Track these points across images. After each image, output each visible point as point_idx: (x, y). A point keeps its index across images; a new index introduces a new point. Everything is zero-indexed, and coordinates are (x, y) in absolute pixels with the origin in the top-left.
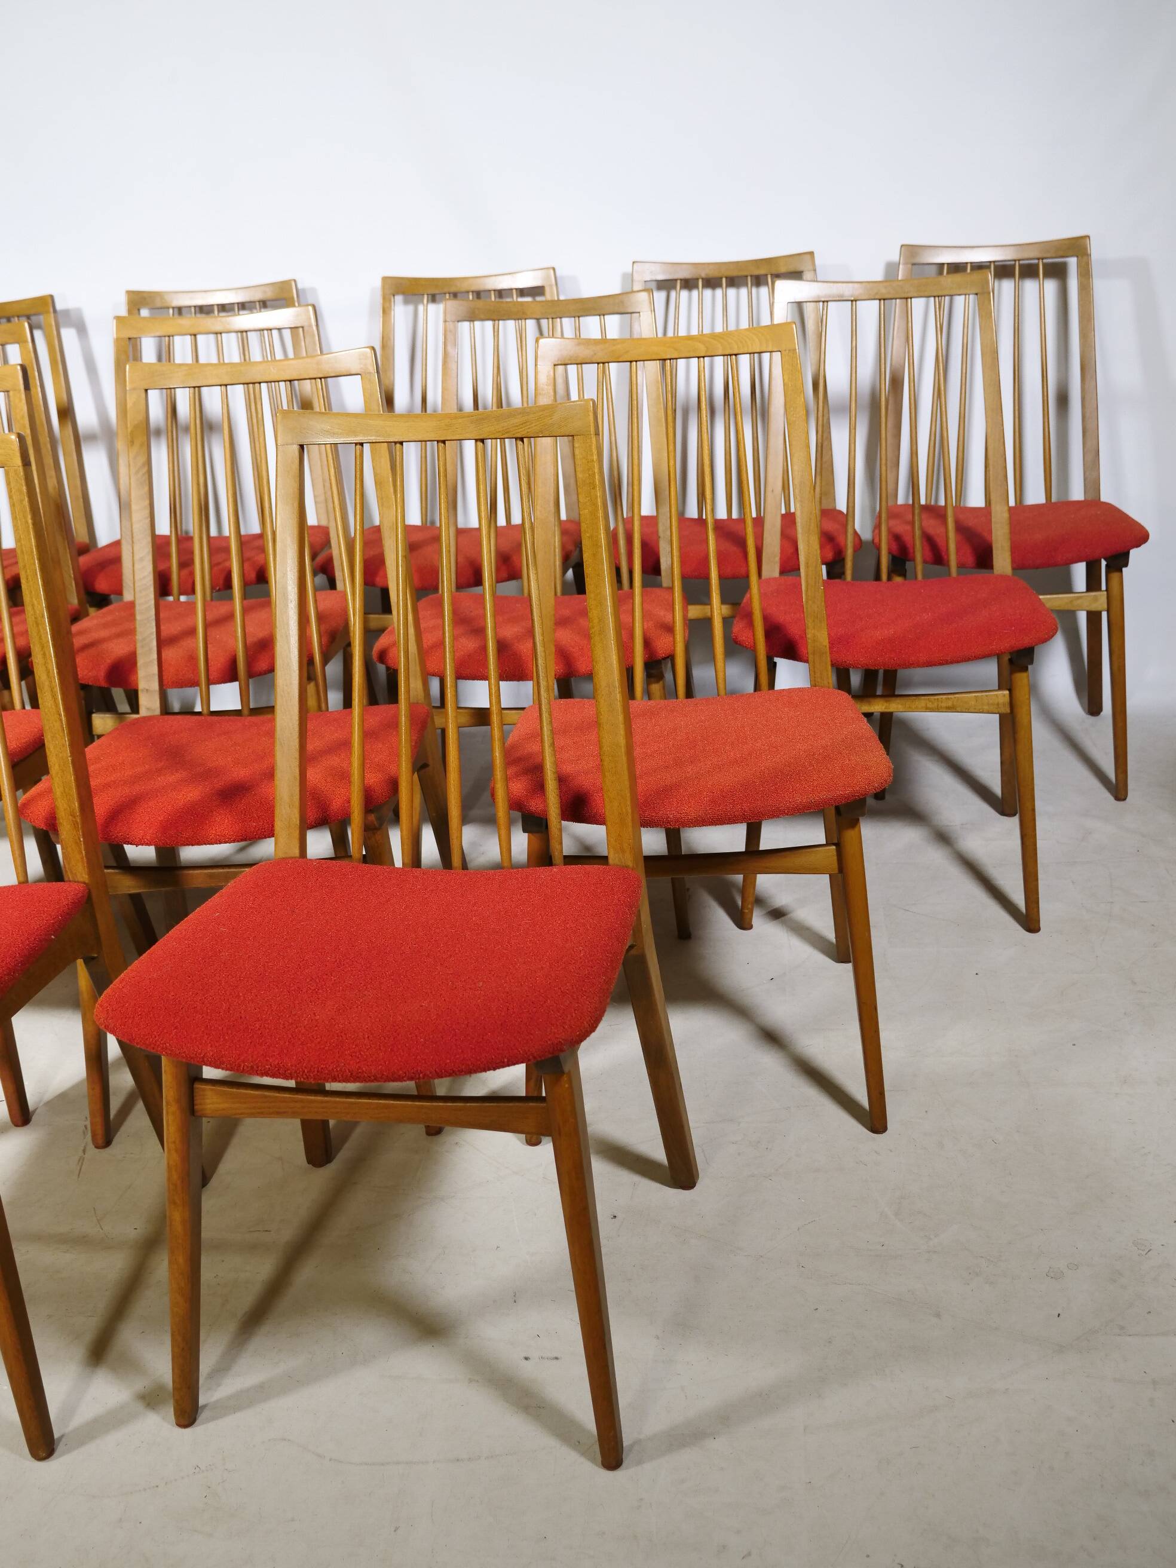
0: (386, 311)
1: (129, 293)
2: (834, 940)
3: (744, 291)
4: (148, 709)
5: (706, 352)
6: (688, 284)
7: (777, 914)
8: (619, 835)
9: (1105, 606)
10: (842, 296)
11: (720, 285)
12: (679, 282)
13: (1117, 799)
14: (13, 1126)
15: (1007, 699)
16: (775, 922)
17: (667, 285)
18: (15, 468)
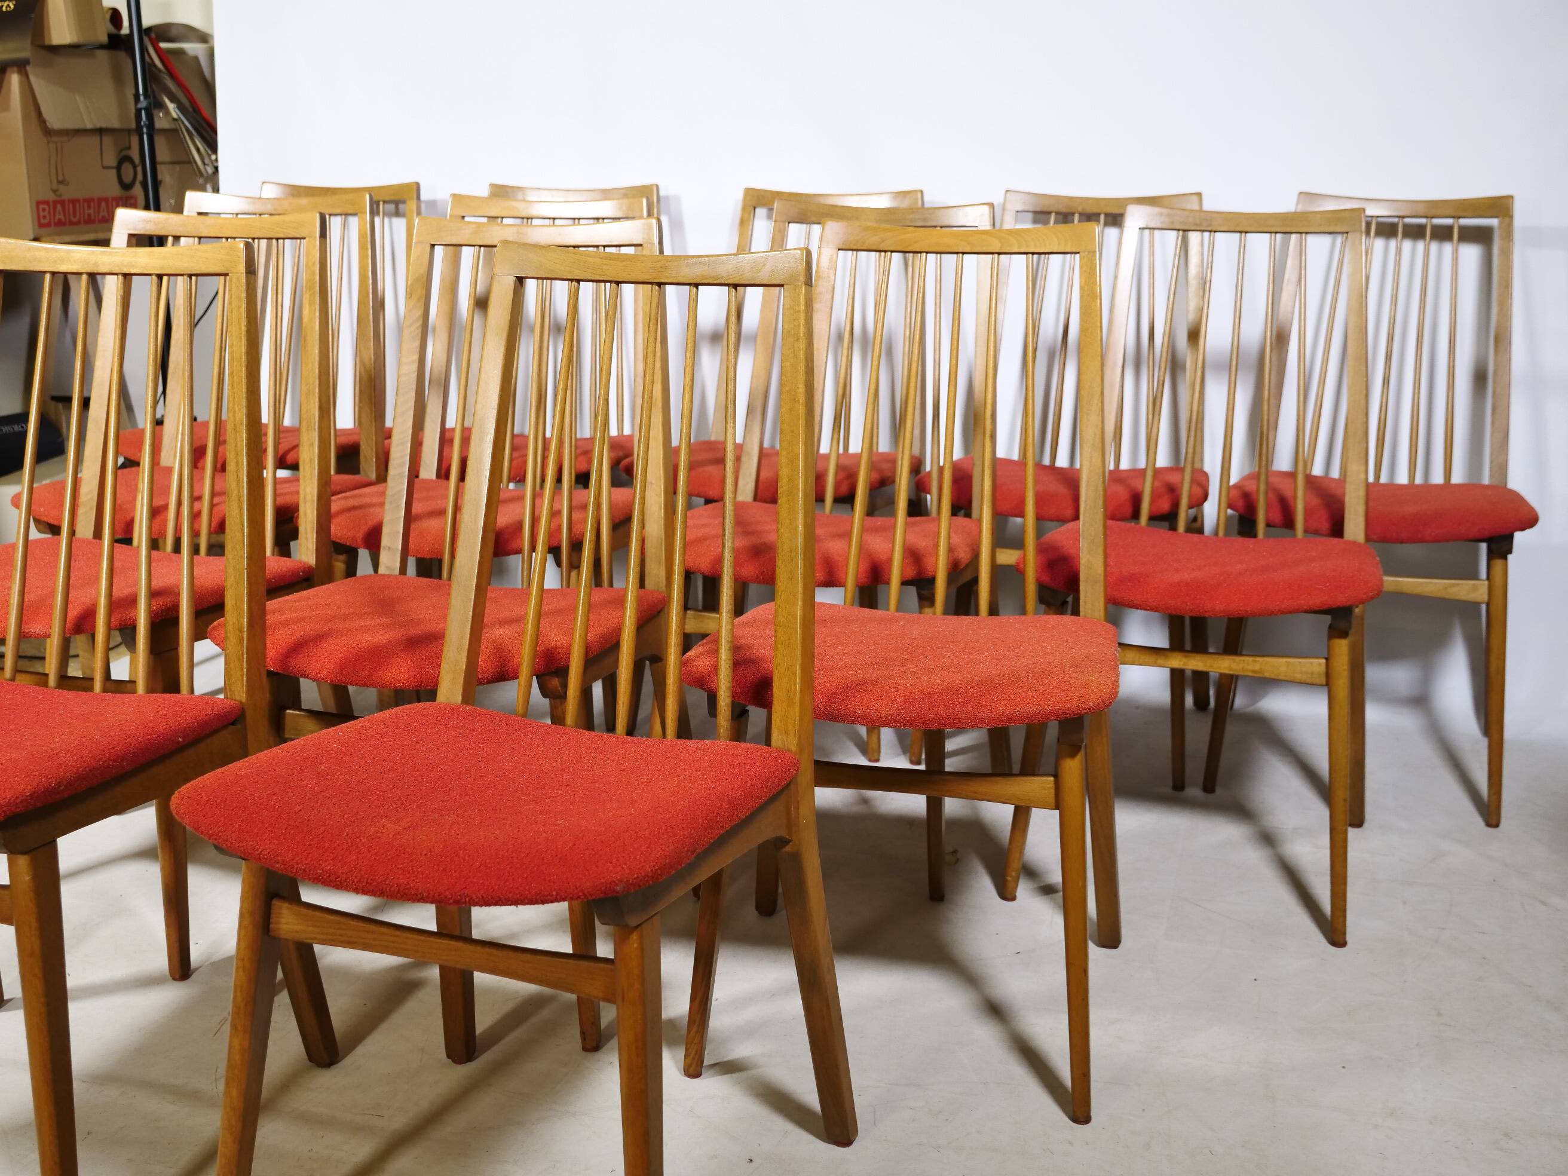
1: (492, 185)
2: (1096, 920)
4: (387, 567)
6: (1063, 217)
7: (1050, 889)
8: (785, 715)
9: (1485, 598)
12: (1053, 215)
13: (1489, 825)
14: (171, 978)
15: (1323, 669)
16: (1046, 896)
18: (239, 275)
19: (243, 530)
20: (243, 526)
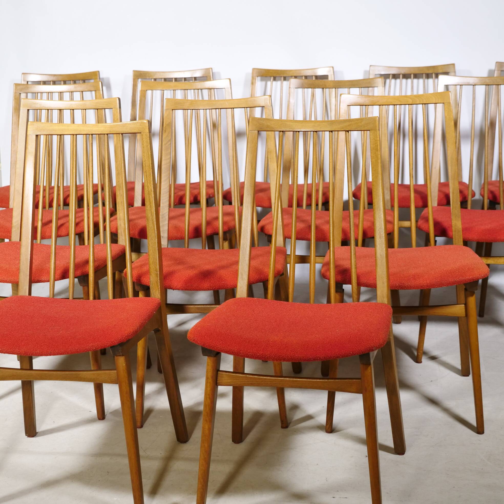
0: (253, 83)
1: (134, 71)
3: (421, 81)
5: (412, 102)
6: (395, 76)
7: (433, 358)
10: (469, 83)
11: (410, 78)
12: (391, 75)
16: (433, 361)
17: (386, 77)
18: (146, 133)
19: (155, 232)
20: (155, 230)
